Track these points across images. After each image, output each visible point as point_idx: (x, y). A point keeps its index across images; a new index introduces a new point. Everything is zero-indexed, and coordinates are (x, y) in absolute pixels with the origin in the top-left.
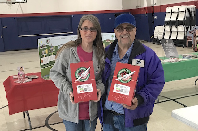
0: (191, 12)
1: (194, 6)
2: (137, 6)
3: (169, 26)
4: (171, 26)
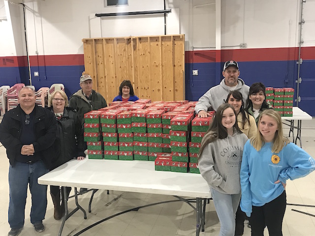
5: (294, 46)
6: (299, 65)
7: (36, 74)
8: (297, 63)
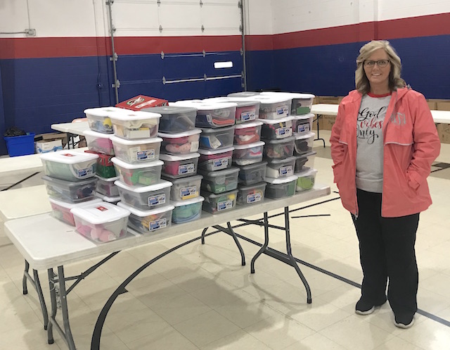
5: (104, 36)
6: (114, 62)
8: (111, 59)
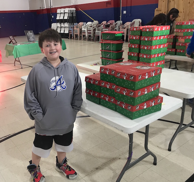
0: (72, 13)
1: (74, 9)
2: (40, 8)
3: (59, 23)
4: (60, 23)
7: (125, 12)
